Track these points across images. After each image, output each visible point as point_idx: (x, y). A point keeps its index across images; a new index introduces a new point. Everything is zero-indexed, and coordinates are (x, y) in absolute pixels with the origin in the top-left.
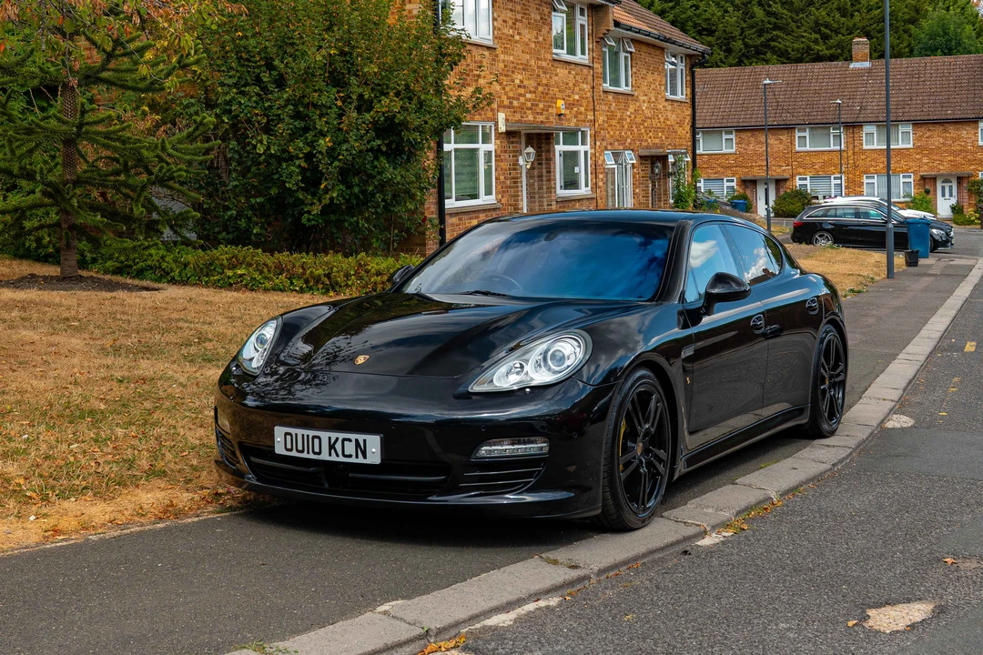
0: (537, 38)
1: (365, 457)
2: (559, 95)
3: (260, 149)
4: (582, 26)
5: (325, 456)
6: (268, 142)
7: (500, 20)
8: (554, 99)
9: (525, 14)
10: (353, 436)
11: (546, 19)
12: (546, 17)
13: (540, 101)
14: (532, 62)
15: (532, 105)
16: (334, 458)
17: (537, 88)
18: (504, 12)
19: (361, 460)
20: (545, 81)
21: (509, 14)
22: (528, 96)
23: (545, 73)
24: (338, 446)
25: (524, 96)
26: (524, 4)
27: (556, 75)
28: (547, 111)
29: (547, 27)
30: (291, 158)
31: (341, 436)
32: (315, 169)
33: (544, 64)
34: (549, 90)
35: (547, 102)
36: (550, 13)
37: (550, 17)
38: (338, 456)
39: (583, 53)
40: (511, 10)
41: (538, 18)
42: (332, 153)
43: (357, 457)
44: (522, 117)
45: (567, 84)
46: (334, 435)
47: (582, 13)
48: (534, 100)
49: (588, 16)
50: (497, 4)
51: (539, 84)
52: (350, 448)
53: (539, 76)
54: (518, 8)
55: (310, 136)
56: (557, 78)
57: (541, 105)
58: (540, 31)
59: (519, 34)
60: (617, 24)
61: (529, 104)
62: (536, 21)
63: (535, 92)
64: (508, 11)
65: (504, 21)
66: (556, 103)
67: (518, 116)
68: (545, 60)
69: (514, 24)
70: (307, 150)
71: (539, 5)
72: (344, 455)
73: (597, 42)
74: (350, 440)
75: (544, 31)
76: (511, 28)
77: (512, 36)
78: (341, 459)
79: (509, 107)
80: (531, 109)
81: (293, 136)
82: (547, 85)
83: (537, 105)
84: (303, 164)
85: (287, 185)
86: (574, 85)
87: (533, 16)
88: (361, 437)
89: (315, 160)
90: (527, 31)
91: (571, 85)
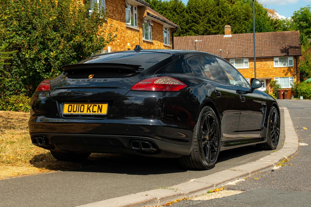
0: (121, 18)
2: (128, 41)
3: (27, 56)
4: (135, 14)
6: (30, 53)
7: (108, 10)
8: (127, 42)
9: (116, 8)
11: (123, 11)
12: (124, 10)
13: (122, 43)
14: (119, 27)
15: (120, 44)
17: (121, 38)
18: (110, 7)
20: (123, 35)
21: (111, 8)
22: (118, 41)
23: (123, 32)
25: (117, 40)
26: (116, 4)
27: (127, 33)
28: (124, 47)
29: (124, 14)
30: (39, 60)
32: (49, 64)
33: (123, 28)
34: (125, 39)
35: (124, 43)
36: (125, 8)
37: (125, 10)
39: (136, 25)
40: (112, 6)
41: (121, 10)
44: (116, 49)
45: (131, 37)
47: (135, 10)
48: (120, 42)
49: (137, 10)
50: (107, 3)
51: (121, 36)
53: (121, 33)
54: (114, 5)
55: (46, 51)
56: (127, 34)
57: (122, 45)
58: (122, 15)
59: (115, 16)
60: (148, 14)
61: (118, 44)
62: (120, 11)
63: (120, 39)
64: (111, 7)
65: (110, 10)
66: (127, 44)
67: (115, 48)
68: (124, 27)
69: (113, 12)
70: (45, 56)
71: (121, 5)
73: (141, 21)
75: (123, 15)
76: (112, 13)
77: (113, 17)
79: (112, 45)
80: (119, 46)
81: (40, 51)
82: (124, 37)
83: (121, 45)
84: (44, 62)
85: (37, 70)
86: (133, 37)
87: (119, 9)
89: (49, 60)
90: (117, 15)
91: (132, 37)
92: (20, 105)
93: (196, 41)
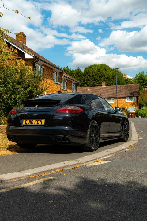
3: (5, 97)
4: (58, 76)
8: (54, 90)
13: (52, 91)
14: (50, 83)
20: (52, 87)
21: (46, 73)
22: (50, 89)
27: (54, 86)
30: (11, 99)
32: (16, 101)
37: (53, 74)
39: (59, 82)
41: (51, 74)
42: (19, 98)
49: (59, 74)
50: (44, 71)
54: (48, 72)
55: (14, 95)
60: (65, 76)
61: (50, 91)
67: (48, 93)
68: (53, 83)
70: (14, 97)
71: (51, 72)
73: (61, 80)
75: (52, 77)
76: (47, 76)
77: (47, 78)
79: (47, 91)
81: (11, 95)
84: (13, 100)
85: (10, 104)
90: (49, 77)
91: (57, 88)
92: (2, 122)
93: (88, 89)
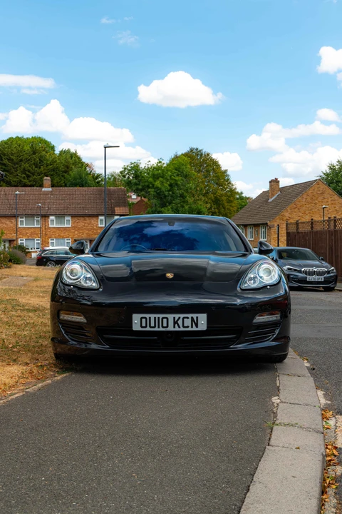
1: (197, 326)
5: (171, 328)
10: (190, 316)
16: (177, 329)
19: (194, 329)
24: (180, 322)
31: (182, 316)
38: (179, 327)
43: (192, 327)
46: (177, 316)
52: (188, 322)
72: (184, 327)
74: (188, 318)
78: (182, 329)
88: (195, 316)
